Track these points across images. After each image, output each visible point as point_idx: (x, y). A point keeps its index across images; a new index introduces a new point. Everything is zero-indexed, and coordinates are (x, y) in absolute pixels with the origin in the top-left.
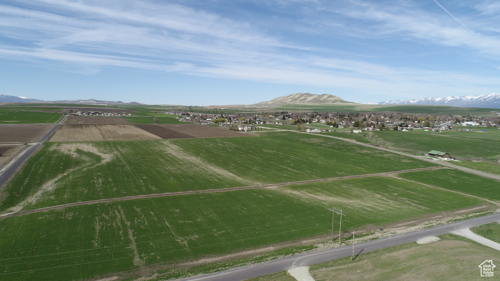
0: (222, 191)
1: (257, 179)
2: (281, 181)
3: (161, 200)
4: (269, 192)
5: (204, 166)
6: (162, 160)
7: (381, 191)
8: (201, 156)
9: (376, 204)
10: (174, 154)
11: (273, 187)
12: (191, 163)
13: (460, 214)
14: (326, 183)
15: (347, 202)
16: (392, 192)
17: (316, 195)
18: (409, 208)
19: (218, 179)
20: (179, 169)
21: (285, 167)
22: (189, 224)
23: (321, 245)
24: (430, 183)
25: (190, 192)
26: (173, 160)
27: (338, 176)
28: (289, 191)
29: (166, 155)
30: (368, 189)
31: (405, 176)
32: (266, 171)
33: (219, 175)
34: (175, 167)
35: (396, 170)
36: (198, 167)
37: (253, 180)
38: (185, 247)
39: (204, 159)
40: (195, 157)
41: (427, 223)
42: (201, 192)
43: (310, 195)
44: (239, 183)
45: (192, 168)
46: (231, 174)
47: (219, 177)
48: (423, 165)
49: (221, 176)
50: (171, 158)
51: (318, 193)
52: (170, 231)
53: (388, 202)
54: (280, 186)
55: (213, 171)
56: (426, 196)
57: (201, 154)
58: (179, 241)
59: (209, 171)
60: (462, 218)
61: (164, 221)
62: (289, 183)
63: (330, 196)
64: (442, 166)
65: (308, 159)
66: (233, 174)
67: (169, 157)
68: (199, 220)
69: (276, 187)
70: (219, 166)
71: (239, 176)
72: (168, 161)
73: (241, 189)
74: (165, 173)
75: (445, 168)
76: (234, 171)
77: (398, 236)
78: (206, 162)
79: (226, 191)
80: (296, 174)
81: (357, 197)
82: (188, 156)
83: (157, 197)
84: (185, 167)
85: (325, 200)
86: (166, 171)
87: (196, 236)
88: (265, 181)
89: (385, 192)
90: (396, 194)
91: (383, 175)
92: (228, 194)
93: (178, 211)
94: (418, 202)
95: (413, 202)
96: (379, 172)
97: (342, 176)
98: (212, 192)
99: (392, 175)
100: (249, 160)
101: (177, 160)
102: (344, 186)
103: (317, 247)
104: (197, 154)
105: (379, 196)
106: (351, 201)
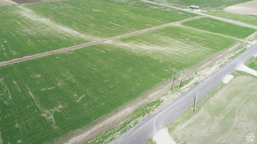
0: (73, 49)
1: (95, 35)
2: (113, 36)
3: (21, 66)
4: (107, 46)
5: (53, 26)
6: (19, 23)
7: (178, 38)
8: (50, 17)
9: (180, 49)
10: (29, 16)
11: (108, 41)
12: (43, 24)
13: (231, 52)
14: (142, 34)
15: (162, 49)
16: (185, 37)
17: (140, 45)
18: (201, 50)
19: (67, 37)
20: (34, 31)
21: (111, 23)
22: (51, 90)
23: (164, 98)
24: (201, 29)
25: (47, 54)
26: (28, 23)
27: (147, 27)
28: (121, 44)
29: (22, 18)
30: (170, 37)
31: (186, 24)
32: (99, 27)
33: (66, 33)
34: (31, 28)
35: (178, 20)
36: (49, 27)
37: (93, 36)
38: (52, 123)
39: (53, 20)
40: (45, 19)
41: (217, 62)
42: (56, 52)
43: (136, 45)
44: (83, 40)
45: (45, 28)
46: (75, 32)
47: (67, 35)
48: (191, 15)
49: (68, 34)
50: (26, 21)
51: (141, 44)
52: (35, 103)
53: (186, 46)
54: (114, 39)
55: (61, 30)
56: (204, 39)
57: (49, 16)
58: (45, 115)
59: (58, 30)
60: (234, 55)
61: (28, 92)
62: (119, 37)
63: (149, 45)
64: (201, 16)
65: (124, 16)
66: (77, 31)
67: (25, 20)
68: (59, 84)
69: (111, 41)
70: (65, 25)
71: (82, 33)
72: (24, 23)
73: (86, 46)
74: (23, 36)
75: (203, 17)
76: (77, 28)
77: (209, 78)
78: (55, 22)
79: (75, 49)
80: (120, 28)
81: (166, 44)
82: (40, 18)
83: (18, 62)
84: (39, 28)
85: (147, 49)
86: (24, 33)
87: (60, 106)
88: (101, 36)
89: (181, 38)
90: (188, 39)
91: (173, 24)
92: (77, 51)
93: (39, 76)
94: (203, 45)
95: (201, 45)
96: (170, 23)
97: (150, 27)
98: (64, 51)
99: (178, 24)
100: (85, 18)
101: (31, 22)
102: (155, 35)
103: (163, 101)
104: (46, 16)
105: (178, 42)
106: (165, 49)
